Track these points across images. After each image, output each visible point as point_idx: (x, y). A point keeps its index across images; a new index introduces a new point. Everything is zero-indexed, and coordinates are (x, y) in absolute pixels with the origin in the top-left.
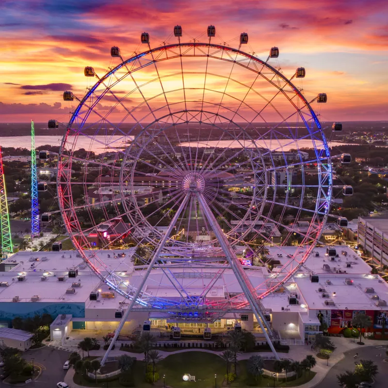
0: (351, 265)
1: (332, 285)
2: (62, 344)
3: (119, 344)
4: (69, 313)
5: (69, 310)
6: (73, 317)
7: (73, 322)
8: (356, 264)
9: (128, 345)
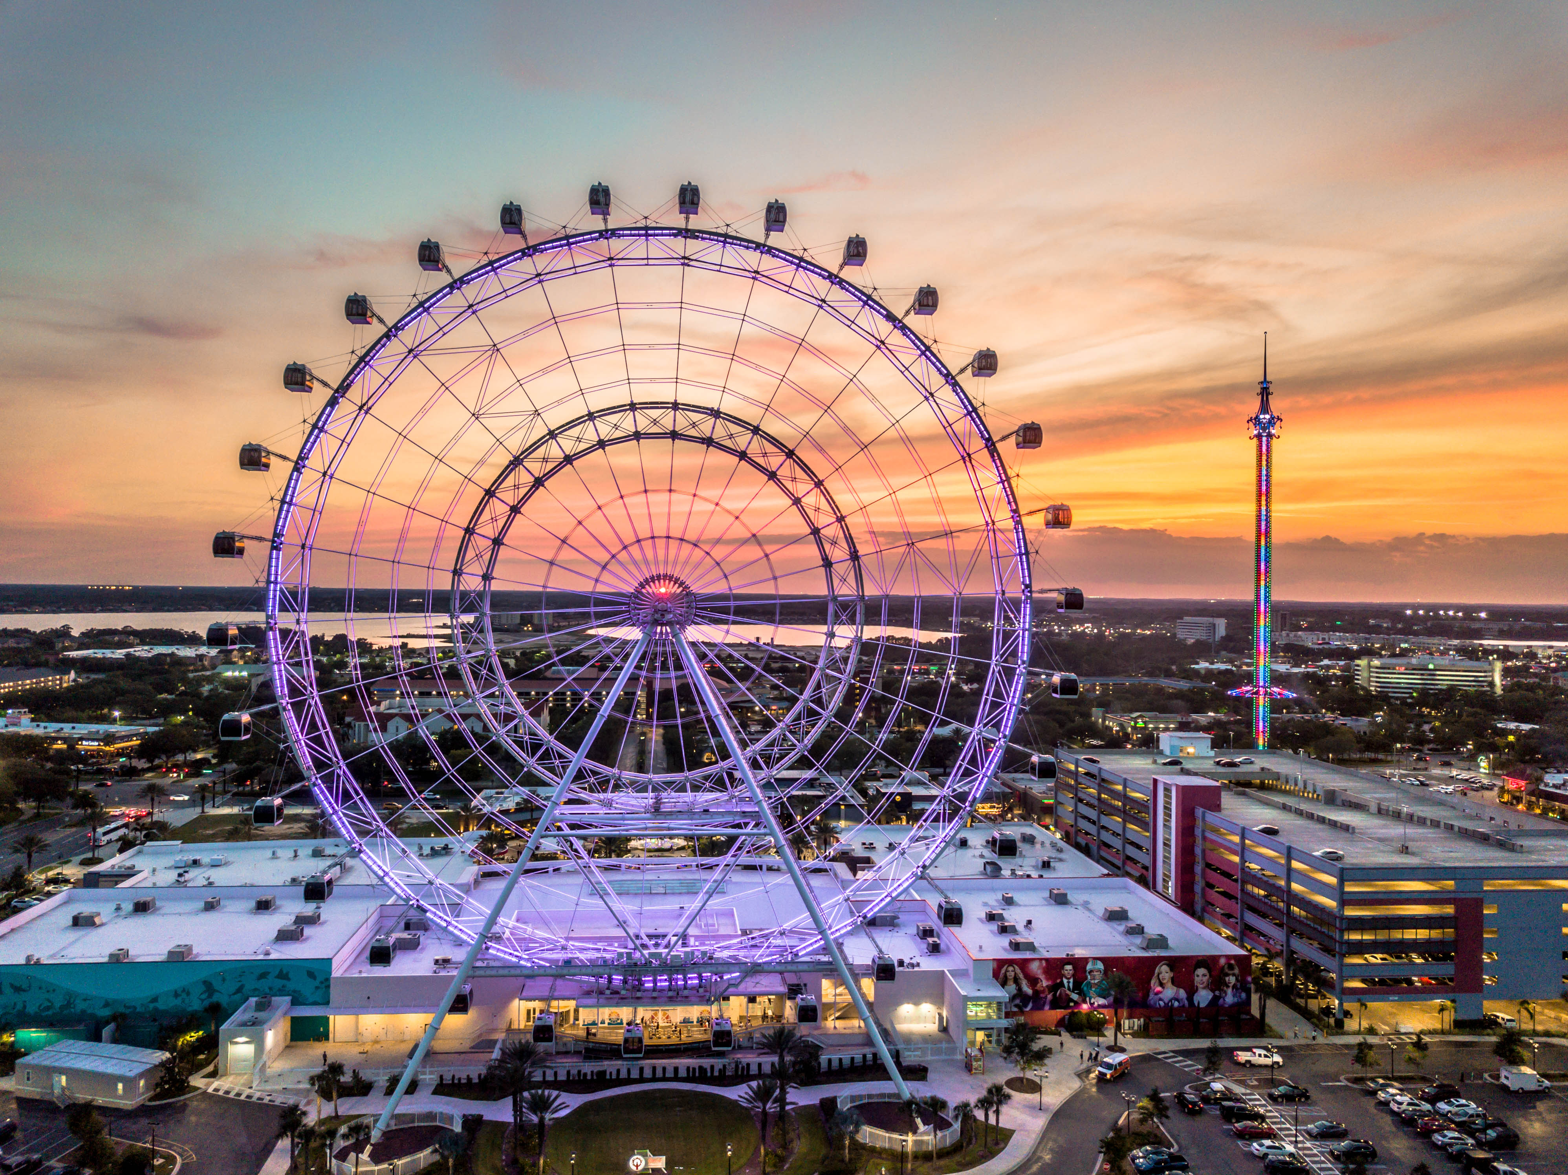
0: (1052, 864)
1: (1019, 905)
2: (254, 1086)
3: (429, 1078)
4: (282, 992)
5: (284, 982)
6: (295, 1002)
7: (292, 1018)
8: (1061, 860)
9: (460, 1079)
